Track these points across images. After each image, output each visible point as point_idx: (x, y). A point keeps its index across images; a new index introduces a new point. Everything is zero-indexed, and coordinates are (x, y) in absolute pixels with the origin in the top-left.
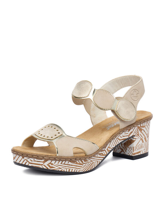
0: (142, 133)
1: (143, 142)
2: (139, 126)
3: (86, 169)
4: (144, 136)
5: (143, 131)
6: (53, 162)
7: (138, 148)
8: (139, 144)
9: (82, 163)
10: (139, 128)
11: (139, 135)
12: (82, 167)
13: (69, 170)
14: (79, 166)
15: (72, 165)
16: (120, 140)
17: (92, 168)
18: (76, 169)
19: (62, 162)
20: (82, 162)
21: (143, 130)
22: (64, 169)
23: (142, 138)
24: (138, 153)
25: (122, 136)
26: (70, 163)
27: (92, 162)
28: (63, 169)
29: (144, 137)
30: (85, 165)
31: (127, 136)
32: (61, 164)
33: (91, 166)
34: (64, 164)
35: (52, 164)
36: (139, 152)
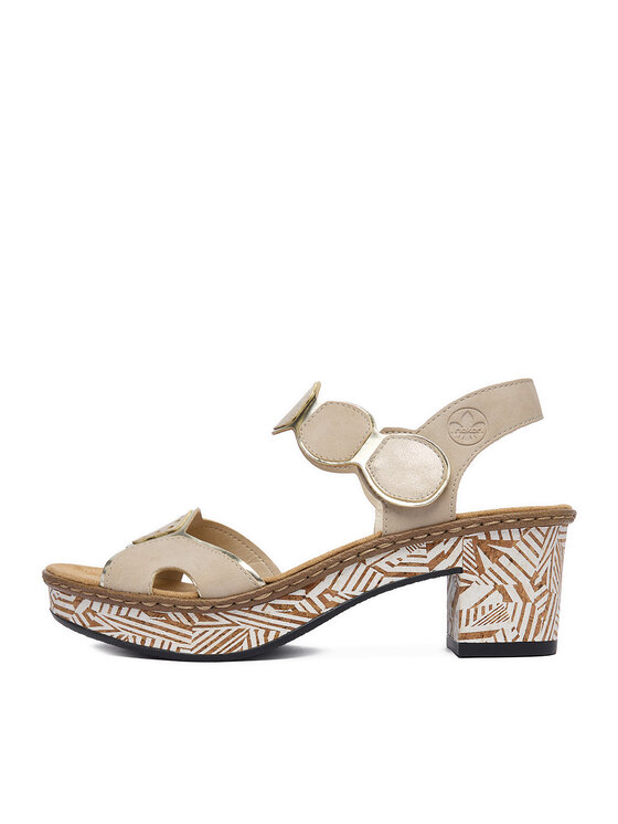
0: (501, 565)
1: (507, 598)
2: (482, 536)
3: (208, 649)
4: (515, 579)
5: (504, 560)
6: (96, 606)
7: (480, 617)
8: (486, 603)
9: (189, 624)
10: (478, 543)
11: (487, 572)
12: (189, 637)
13: (143, 641)
14: (178, 633)
15: (151, 625)
16: (387, 574)
17: (236, 647)
18: (167, 642)
19: (120, 609)
20: (190, 620)
21: (506, 555)
22: (127, 634)
23: (499, 583)
24: (482, 635)
25: (396, 562)
26: (144, 617)
27: (234, 629)
28: (123, 632)
29: (511, 583)
30: (201, 630)
31: (423, 565)
32: (117, 614)
33: (228, 639)
34: (126, 617)
35: (94, 613)
36: (490, 634)
